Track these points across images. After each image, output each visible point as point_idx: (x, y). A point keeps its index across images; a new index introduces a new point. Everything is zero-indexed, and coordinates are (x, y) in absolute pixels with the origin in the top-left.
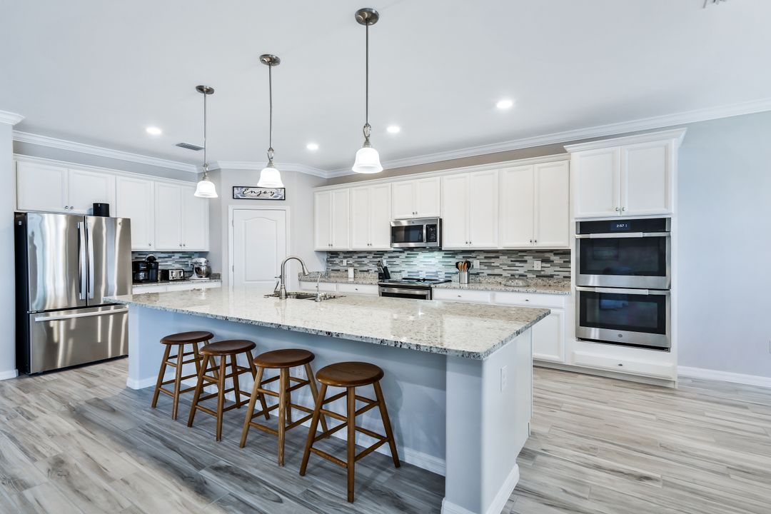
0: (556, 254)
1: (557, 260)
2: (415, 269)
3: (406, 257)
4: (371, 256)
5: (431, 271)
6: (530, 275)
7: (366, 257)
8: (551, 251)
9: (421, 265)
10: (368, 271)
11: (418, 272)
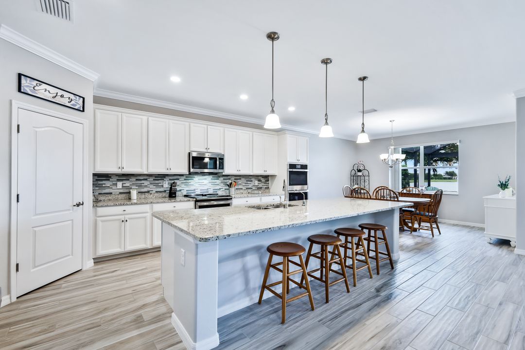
0: (263, 177)
1: (263, 180)
2: (192, 188)
3: (185, 179)
4: (151, 179)
5: (203, 188)
6: (254, 188)
7: (146, 180)
8: (261, 176)
9: (197, 185)
10: (148, 192)
11: (195, 190)
